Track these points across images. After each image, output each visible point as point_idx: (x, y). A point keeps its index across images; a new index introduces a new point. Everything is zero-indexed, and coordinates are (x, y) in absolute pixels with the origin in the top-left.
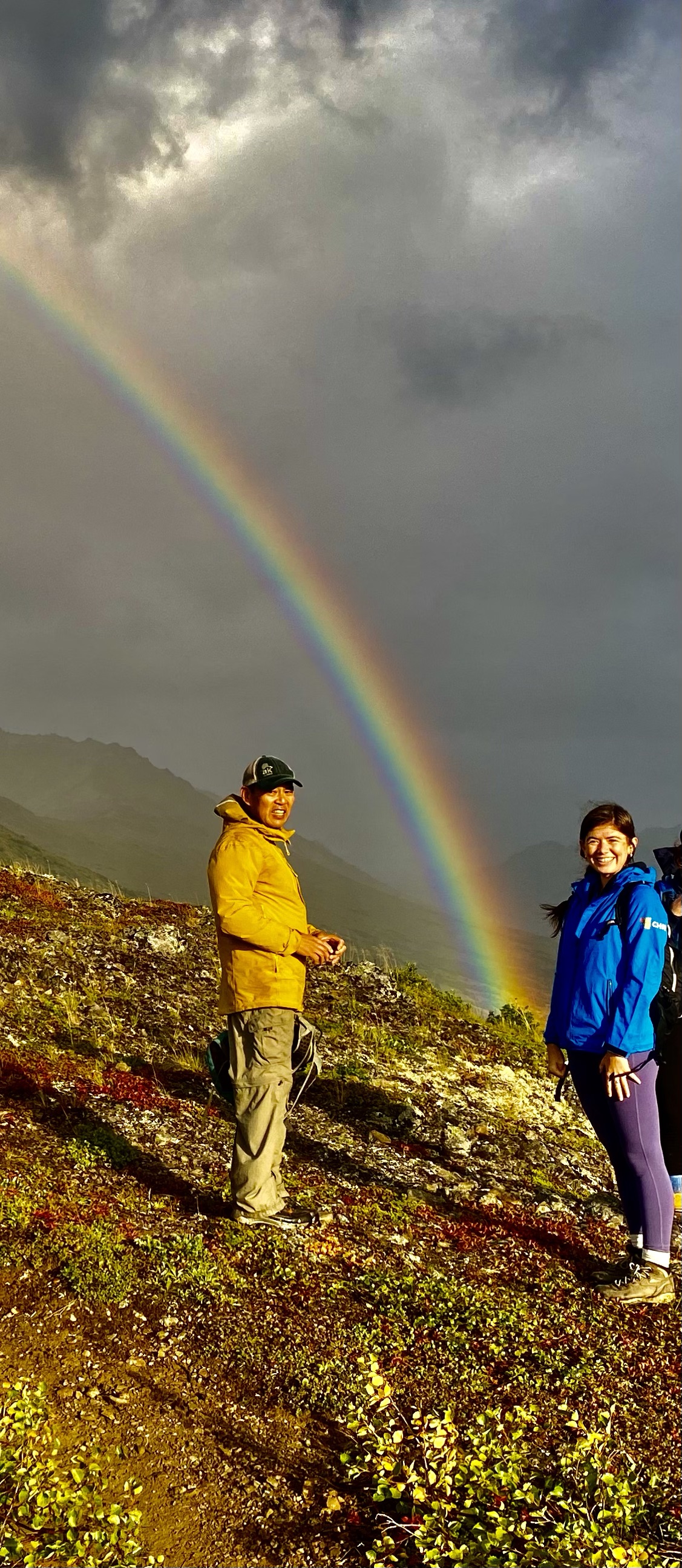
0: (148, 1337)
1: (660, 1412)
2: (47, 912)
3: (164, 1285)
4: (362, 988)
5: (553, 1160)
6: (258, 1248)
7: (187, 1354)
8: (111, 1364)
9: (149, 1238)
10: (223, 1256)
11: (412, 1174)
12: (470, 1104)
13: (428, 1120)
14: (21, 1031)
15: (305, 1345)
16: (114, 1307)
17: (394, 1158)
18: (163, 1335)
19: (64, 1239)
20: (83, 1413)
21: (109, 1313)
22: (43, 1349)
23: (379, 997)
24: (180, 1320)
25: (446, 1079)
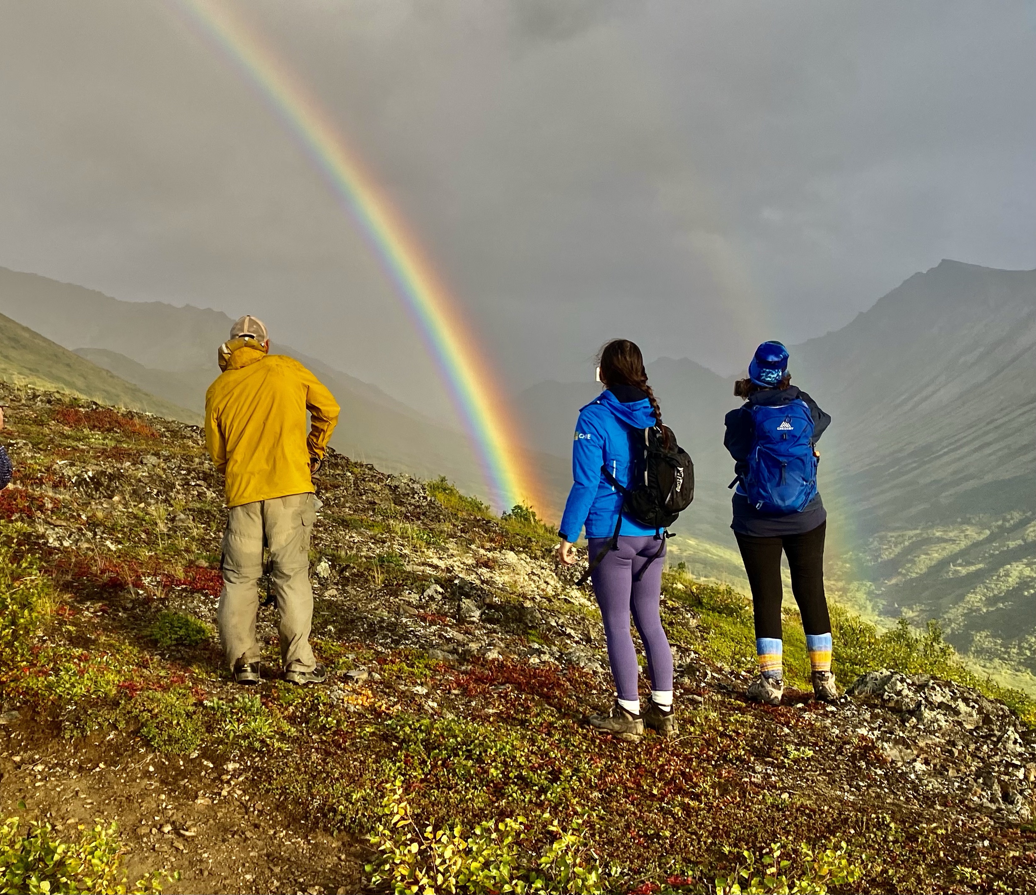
0: (214, 780)
1: (622, 816)
2: (143, 441)
3: (228, 737)
4: (399, 495)
5: (544, 622)
6: (307, 703)
7: (245, 792)
8: (183, 805)
9: (216, 699)
10: (278, 711)
11: (434, 638)
12: (483, 582)
13: (447, 595)
14: (118, 537)
15: (342, 779)
16: (186, 758)
17: (420, 626)
18: (226, 777)
19: (144, 704)
20: (157, 846)
21: (181, 763)
22: (126, 795)
23: (413, 501)
24: (241, 765)
25: (464, 563)
